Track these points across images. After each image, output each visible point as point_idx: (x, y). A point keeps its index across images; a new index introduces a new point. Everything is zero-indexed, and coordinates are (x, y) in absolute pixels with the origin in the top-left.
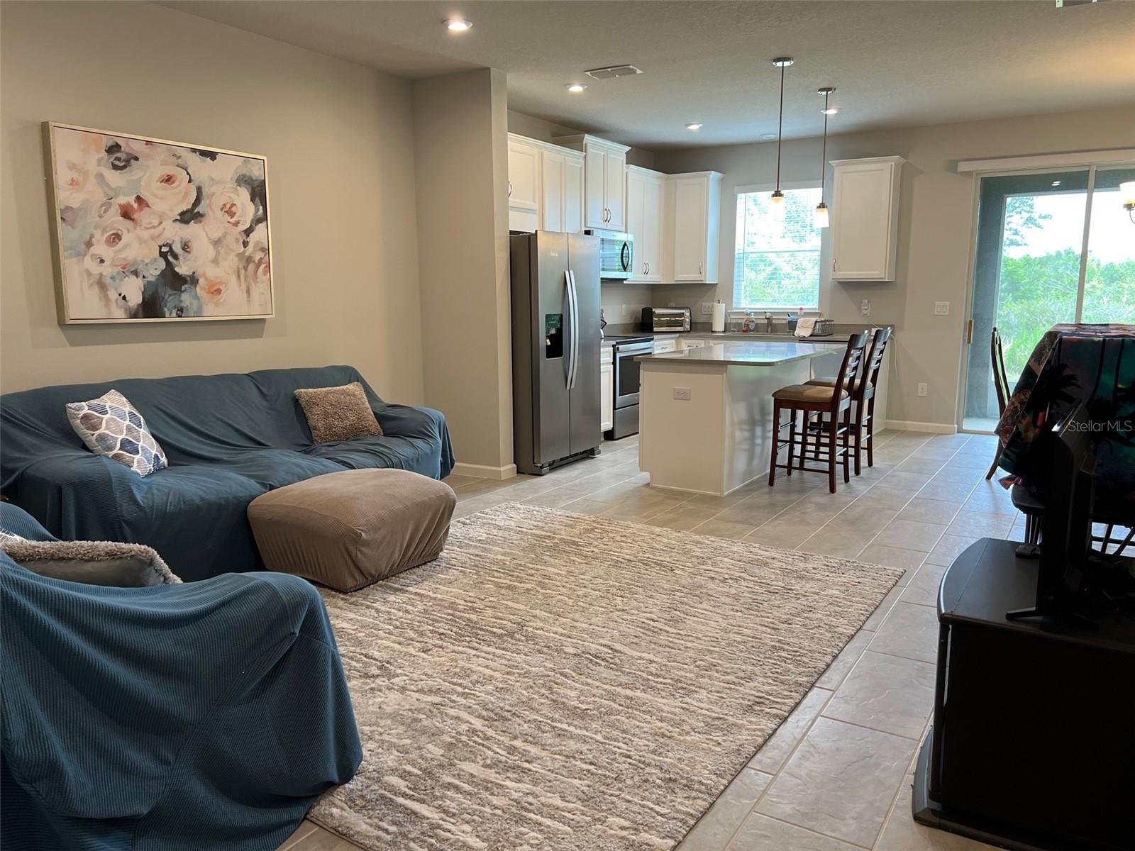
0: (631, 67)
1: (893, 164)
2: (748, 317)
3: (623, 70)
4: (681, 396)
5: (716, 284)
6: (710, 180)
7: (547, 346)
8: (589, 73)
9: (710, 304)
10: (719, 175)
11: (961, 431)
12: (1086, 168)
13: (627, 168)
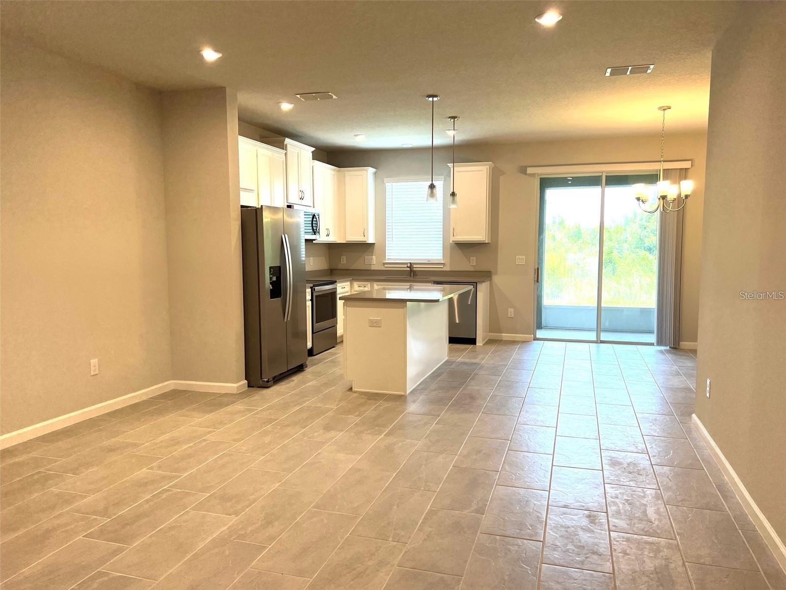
0: (330, 94)
1: (488, 167)
3: (324, 95)
4: (374, 324)
6: (369, 173)
7: (271, 290)
8: (298, 96)
9: (370, 257)
10: (373, 170)
11: (536, 339)
12: (600, 174)
13: (313, 163)
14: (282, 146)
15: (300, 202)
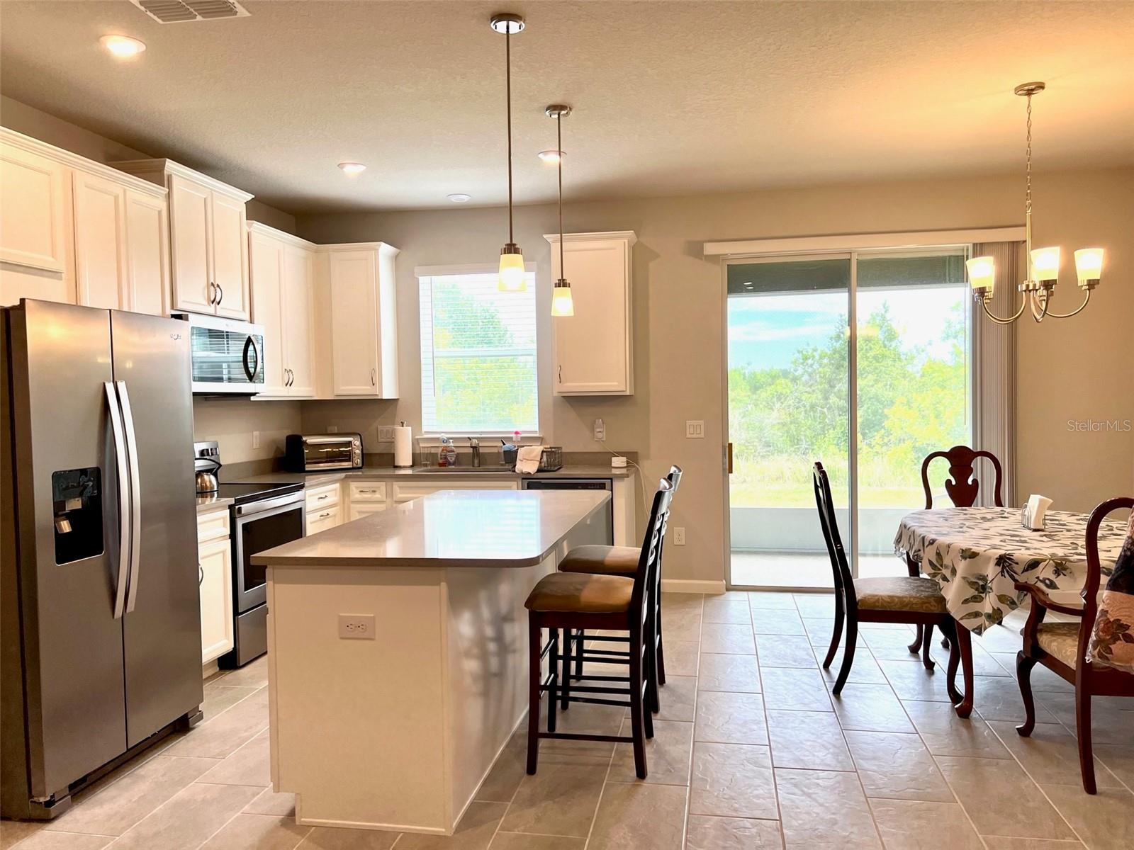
1: (626, 241)
2: (445, 445)
4: (355, 631)
5: (398, 399)
6: (379, 256)
7: (61, 537)
9: (388, 427)
10: (391, 250)
11: (730, 588)
12: (847, 257)
13: (250, 226)
14: (158, 177)
15: (211, 309)
